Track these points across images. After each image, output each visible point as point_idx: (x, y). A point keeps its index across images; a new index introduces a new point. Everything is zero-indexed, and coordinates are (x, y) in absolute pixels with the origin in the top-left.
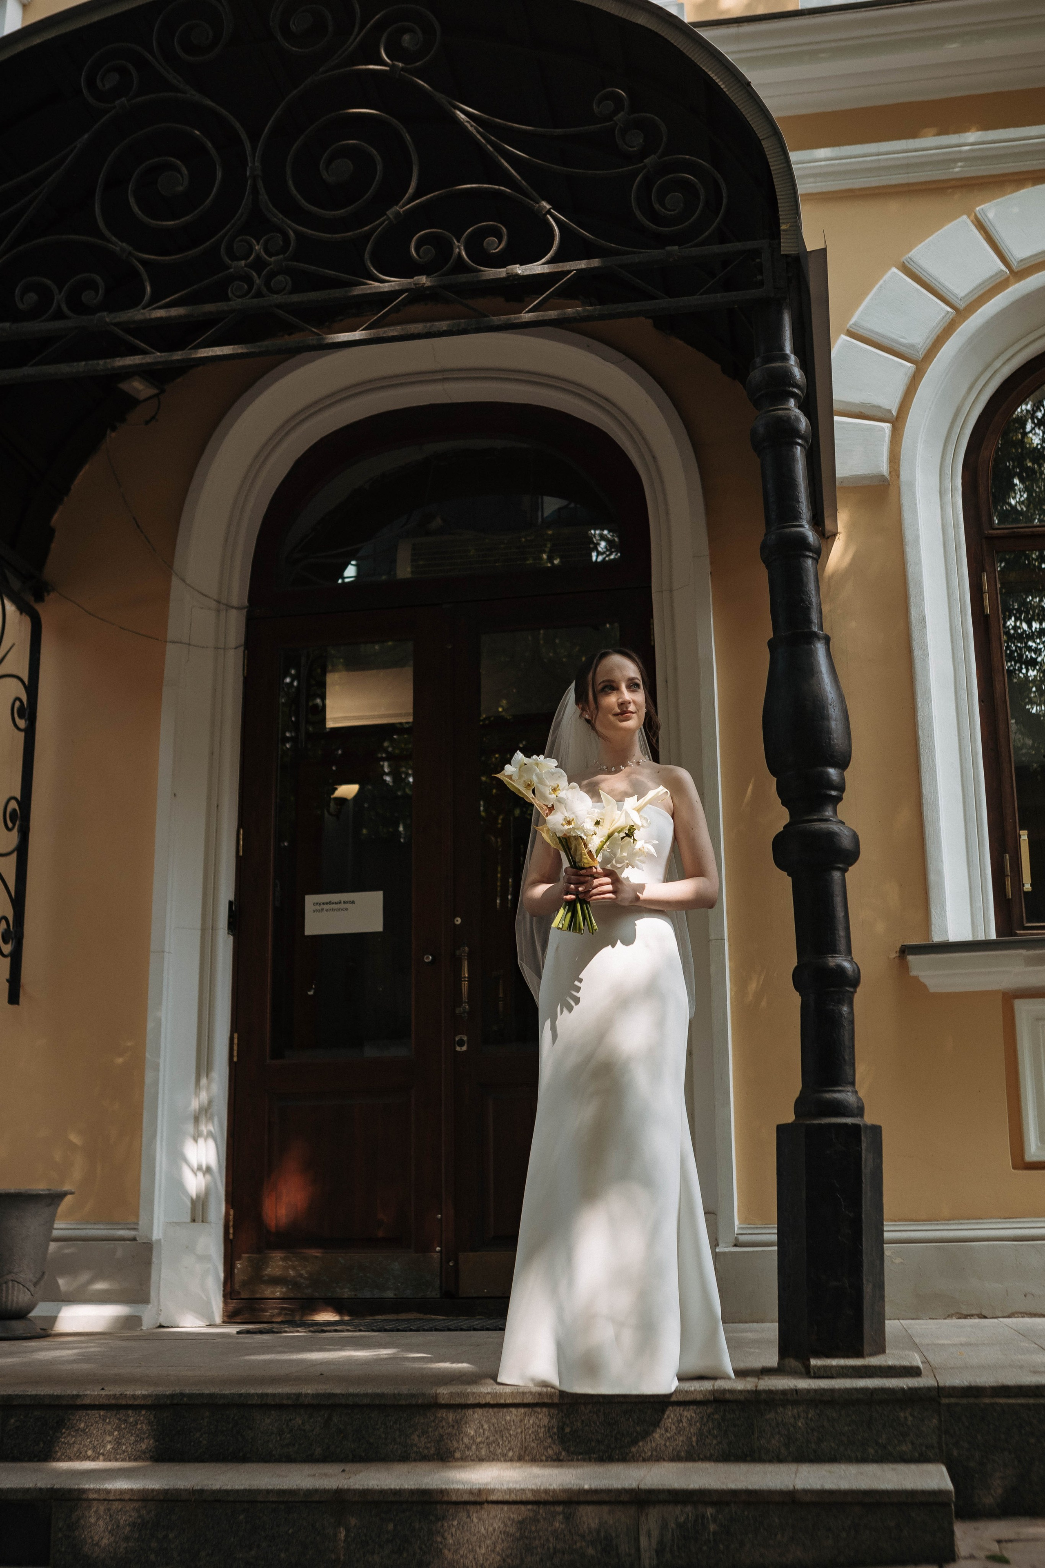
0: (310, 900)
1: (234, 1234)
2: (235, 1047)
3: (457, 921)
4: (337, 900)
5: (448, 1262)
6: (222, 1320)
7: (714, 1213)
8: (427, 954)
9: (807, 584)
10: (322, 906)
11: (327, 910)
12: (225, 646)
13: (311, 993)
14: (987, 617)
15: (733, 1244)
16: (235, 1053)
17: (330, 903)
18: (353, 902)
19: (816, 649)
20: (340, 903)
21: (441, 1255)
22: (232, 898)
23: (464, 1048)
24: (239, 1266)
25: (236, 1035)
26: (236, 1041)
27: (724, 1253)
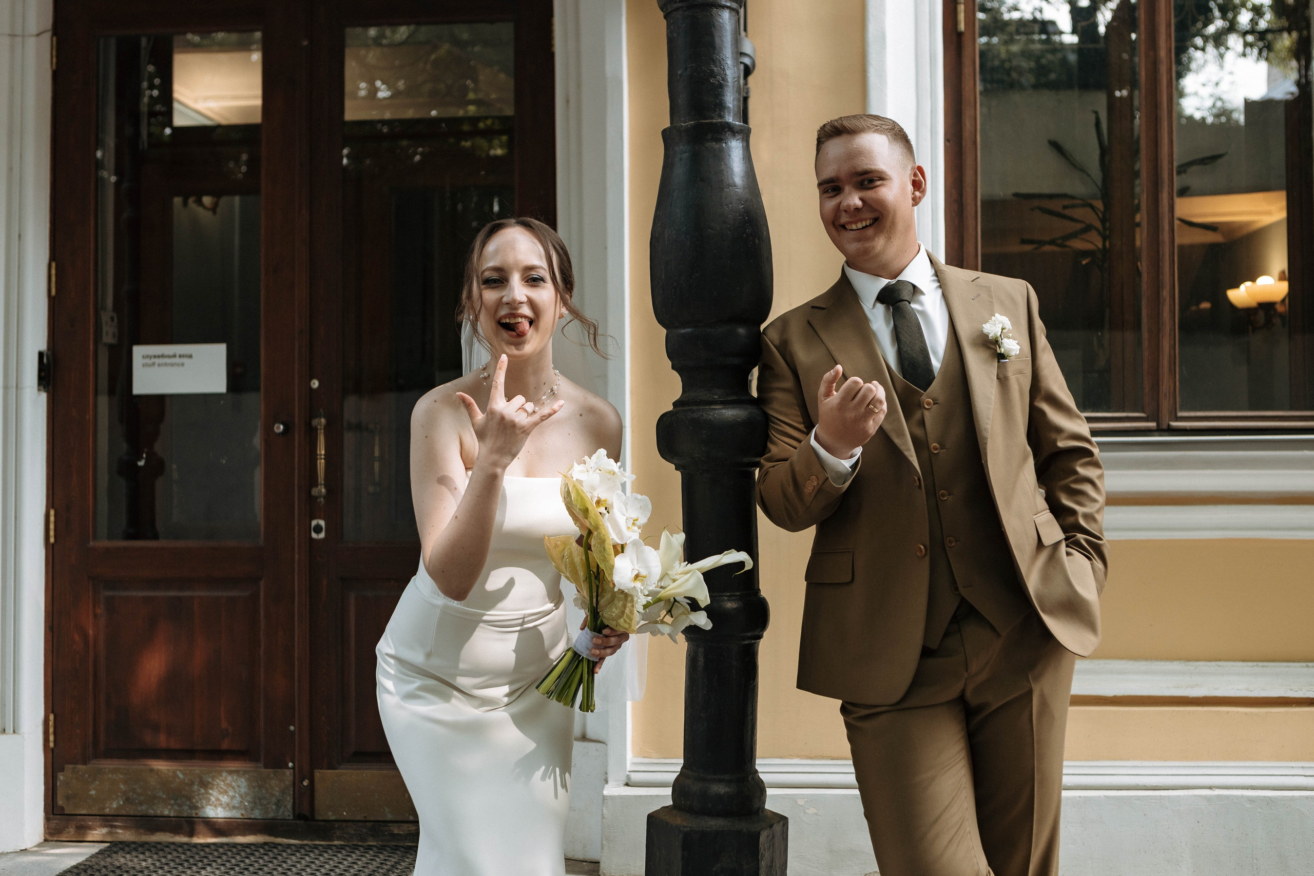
0: (139, 352)
1: (55, 741)
2: (52, 526)
3: (314, 384)
4: (171, 353)
5: (302, 782)
6: (43, 838)
7: (604, 743)
8: (279, 423)
9: (721, 49)
10: (153, 360)
11: (159, 365)
12: (23, 30)
13: (141, 463)
14: (960, 35)
15: (624, 783)
16: (52, 533)
17: (163, 356)
18: (190, 356)
19: (729, 148)
20: (175, 356)
21: (294, 772)
22: (43, 347)
23: (322, 535)
24: (61, 778)
25: (52, 512)
26: (52, 519)
27: (613, 798)
